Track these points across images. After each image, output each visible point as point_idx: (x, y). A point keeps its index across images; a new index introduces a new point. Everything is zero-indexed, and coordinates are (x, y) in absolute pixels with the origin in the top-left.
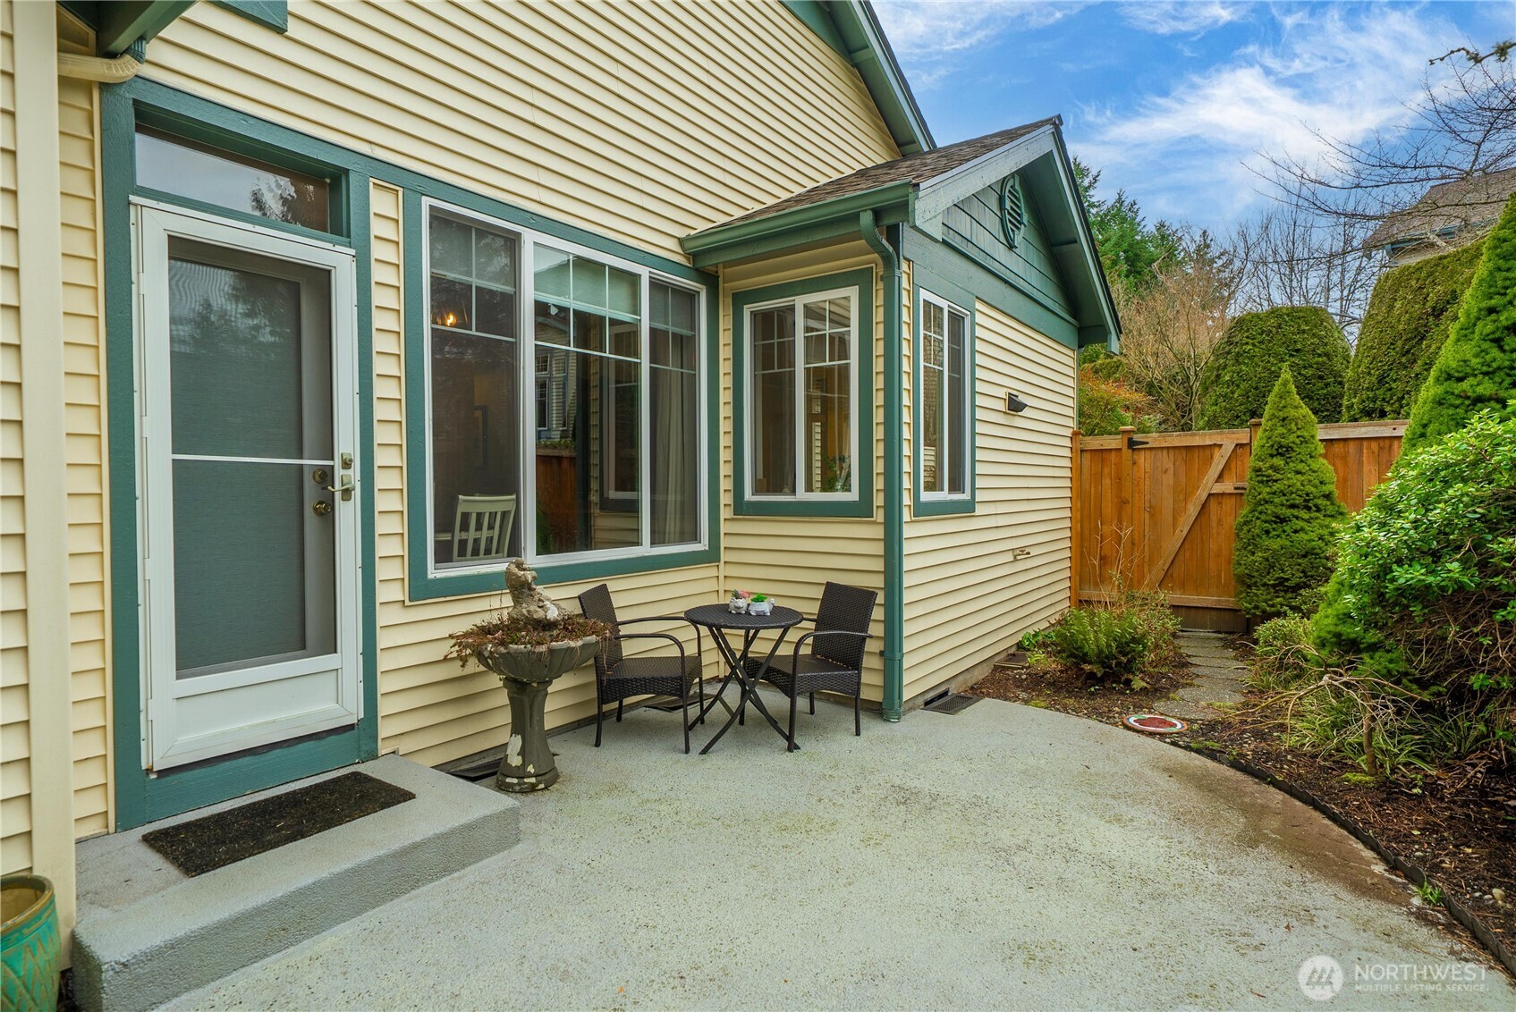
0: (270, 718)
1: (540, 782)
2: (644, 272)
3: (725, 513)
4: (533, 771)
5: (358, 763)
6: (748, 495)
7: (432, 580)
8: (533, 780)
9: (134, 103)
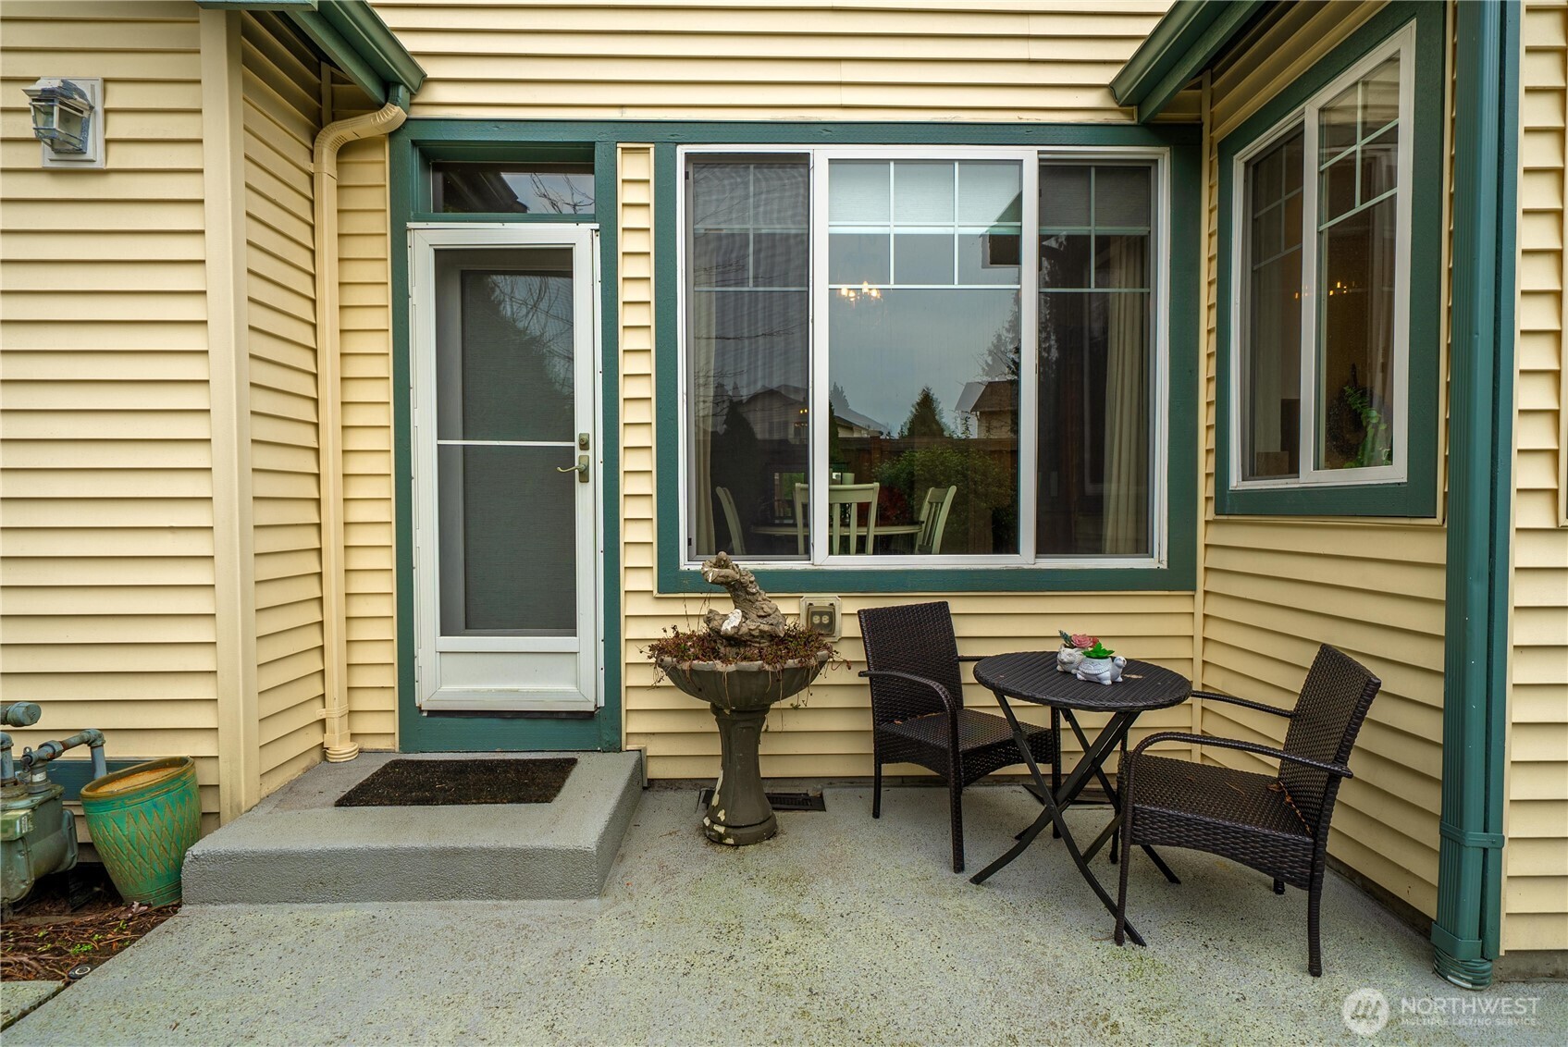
0: (515, 687)
1: (728, 835)
2: (1029, 156)
3: (1204, 512)
4: (723, 818)
5: (599, 751)
6: (1235, 481)
7: (684, 572)
8: (721, 830)
9: (414, 143)
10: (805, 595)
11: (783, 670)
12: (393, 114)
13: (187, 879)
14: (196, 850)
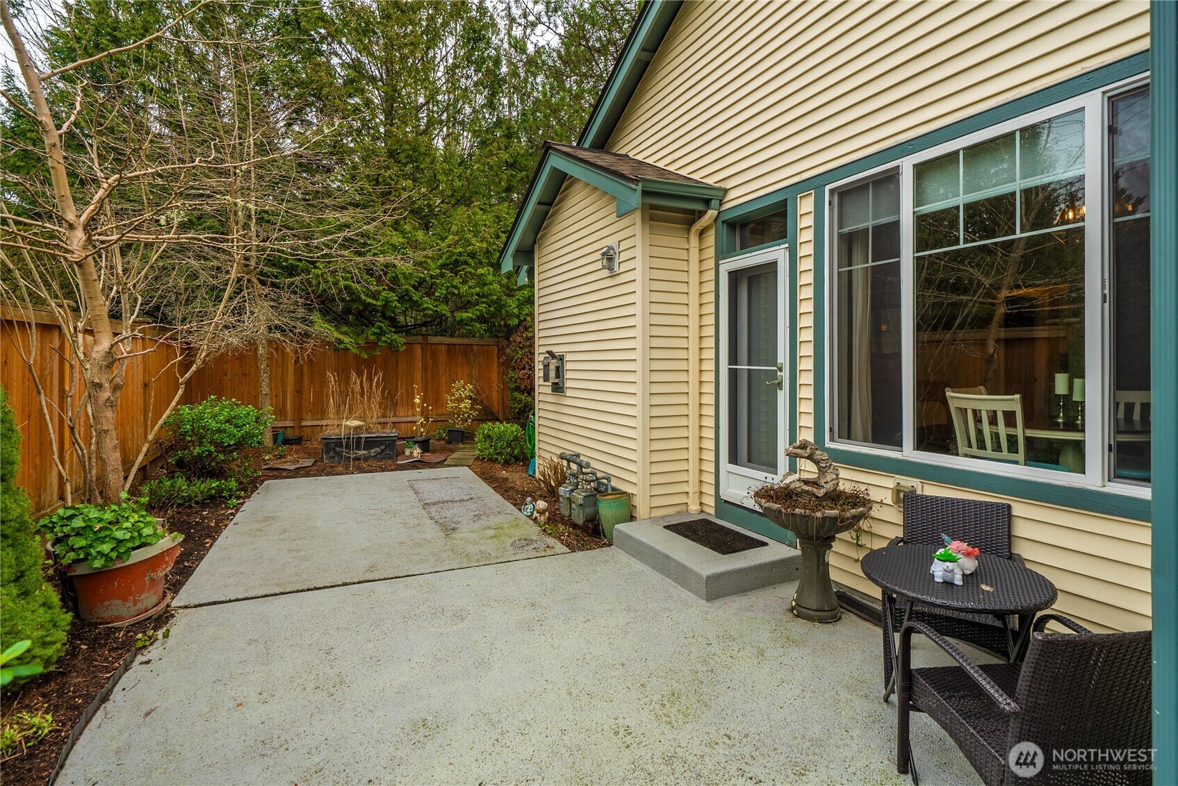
7: (827, 448)
8: (794, 604)
9: (723, 222)
10: (897, 476)
11: (792, 514)
12: (712, 213)
13: (614, 535)
14: (616, 526)
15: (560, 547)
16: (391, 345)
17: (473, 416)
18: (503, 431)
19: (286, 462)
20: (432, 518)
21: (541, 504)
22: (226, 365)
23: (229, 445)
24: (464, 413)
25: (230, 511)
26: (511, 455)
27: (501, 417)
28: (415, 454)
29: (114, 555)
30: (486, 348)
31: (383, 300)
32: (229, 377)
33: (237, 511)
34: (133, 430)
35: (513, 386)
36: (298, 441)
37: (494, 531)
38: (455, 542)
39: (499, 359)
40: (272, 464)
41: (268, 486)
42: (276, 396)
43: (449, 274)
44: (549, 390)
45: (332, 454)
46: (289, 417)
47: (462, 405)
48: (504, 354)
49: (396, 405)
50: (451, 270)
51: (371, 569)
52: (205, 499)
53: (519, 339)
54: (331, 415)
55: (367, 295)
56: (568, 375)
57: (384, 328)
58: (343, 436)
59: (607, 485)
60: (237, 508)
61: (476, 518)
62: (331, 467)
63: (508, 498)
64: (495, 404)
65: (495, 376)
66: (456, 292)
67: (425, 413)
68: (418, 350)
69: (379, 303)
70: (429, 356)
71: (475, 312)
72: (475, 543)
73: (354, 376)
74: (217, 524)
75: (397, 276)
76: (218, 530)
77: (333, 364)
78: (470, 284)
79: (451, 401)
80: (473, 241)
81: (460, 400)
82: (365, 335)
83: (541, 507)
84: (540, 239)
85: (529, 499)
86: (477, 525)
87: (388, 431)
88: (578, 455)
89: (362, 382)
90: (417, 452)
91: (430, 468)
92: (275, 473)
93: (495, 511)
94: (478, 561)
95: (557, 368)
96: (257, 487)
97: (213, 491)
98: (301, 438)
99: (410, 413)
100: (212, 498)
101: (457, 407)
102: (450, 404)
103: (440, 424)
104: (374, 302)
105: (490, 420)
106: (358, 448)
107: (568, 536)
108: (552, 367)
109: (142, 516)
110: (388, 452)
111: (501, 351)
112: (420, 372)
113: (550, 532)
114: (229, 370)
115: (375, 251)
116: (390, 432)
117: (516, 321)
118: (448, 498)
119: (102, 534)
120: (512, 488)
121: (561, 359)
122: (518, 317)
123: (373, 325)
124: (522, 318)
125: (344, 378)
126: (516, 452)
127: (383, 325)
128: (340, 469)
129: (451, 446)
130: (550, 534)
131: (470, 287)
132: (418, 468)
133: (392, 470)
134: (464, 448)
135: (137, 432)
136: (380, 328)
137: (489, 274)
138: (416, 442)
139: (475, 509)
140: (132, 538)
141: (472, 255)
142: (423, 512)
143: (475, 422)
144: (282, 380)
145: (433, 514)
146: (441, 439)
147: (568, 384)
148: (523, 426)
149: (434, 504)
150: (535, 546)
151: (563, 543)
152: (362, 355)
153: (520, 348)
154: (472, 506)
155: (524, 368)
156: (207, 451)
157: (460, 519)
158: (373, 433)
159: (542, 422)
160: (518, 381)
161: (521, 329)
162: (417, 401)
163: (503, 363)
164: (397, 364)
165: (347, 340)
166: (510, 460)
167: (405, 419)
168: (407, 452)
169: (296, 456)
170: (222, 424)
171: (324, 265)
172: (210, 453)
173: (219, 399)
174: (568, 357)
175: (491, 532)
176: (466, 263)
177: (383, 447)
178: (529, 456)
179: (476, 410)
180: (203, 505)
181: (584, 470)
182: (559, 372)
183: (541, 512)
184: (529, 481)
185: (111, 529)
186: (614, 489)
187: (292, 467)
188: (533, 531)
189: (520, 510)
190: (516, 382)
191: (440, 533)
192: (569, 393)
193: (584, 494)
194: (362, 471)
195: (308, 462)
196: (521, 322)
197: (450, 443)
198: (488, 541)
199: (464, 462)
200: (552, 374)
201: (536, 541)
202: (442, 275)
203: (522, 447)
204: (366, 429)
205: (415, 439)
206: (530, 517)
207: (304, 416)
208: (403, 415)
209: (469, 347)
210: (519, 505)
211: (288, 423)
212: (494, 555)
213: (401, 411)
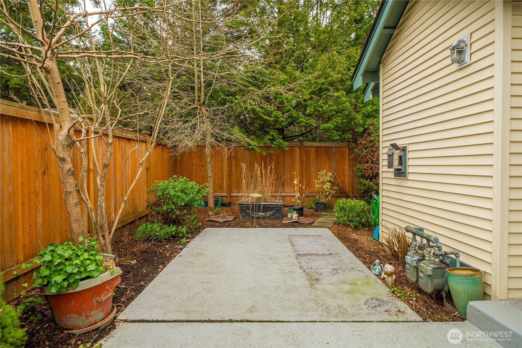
13: (468, 312)
14: (471, 303)
15: (412, 315)
16: (279, 147)
17: (332, 193)
18: (354, 205)
19: (219, 217)
20: (301, 268)
21: (389, 268)
22: (193, 160)
23: (181, 206)
24: (326, 192)
25: (180, 247)
26: (360, 223)
27: (351, 195)
28: (294, 217)
29: (65, 284)
30: (341, 149)
31: (274, 117)
32: (195, 167)
33: (184, 247)
34: (140, 194)
35: (360, 174)
36: (229, 204)
37: (349, 286)
38: (318, 292)
39: (349, 156)
40: (212, 218)
41: (206, 232)
42: (218, 178)
43: (315, 97)
44: (392, 175)
45: (244, 214)
46: (225, 190)
47: (325, 186)
48: (353, 153)
49: (283, 185)
50: (317, 95)
51: (252, 310)
52: (170, 237)
53: (364, 142)
54: (244, 190)
55: (264, 114)
56: (410, 163)
57: (275, 136)
58: (250, 204)
59: (455, 261)
60: (185, 245)
61: (334, 272)
62: (244, 222)
63: (359, 257)
64: (347, 186)
65: (347, 167)
66: (320, 109)
67: (301, 191)
68: (297, 150)
69: (272, 119)
70: (304, 155)
71: (333, 123)
72: (334, 297)
73: (256, 165)
74: (170, 254)
75: (283, 101)
76: (169, 259)
77: (248, 160)
78: (329, 103)
79: (317, 183)
80: (332, 73)
81: (323, 183)
82: (264, 141)
83: (389, 270)
84: (384, 60)
85: (377, 261)
86: (335, 279)
87: (277, 201)
88: (421, 230)
89: (261, 170)
90: (295, 216)
91: (303, 227)
92: (212, 223)
93: (350, 266)
94: (336, 316)
95: (400, 157)
96: (200, 232)
97: (174, 233)
98: (231, 203)
99: (292, 190)
100: (174, 237)
101: (321, 188)
102: (317, 186)
103: (310, 198)
104: (269, 118)
105: (344, 197)
106: (259, 211)
107: (416, 301)
108: (396, 157)
109: (92, 255)
110: (277, 214)
111: (351, 151)
112: (298, 165)
113: (398, 295)
114: (195, 163)
115: (269, 85)
116: (279, 202)
117: (361, 129)
118: (314, 252)
119: (59, 268)
120: (361, 248)
121: (403, 150)
122: (363, 126)
123: (268, 134)
124: (366, 127)
125: (251, 167)
126: (363, 220)
127: (274, 133)
128: (248, 224)
129: (317, 213)
130: (399, 297)
131: (330, 106)
132: (296, 227)
133: (279, 227)
134: (326, 215)
135: (143, 196)
136: (273, 136)
137: (343, 96)
138: (294, 210)
139: (333, 263)
140: (79, 272)
141: (331, 84)
142: (295, 261)
143: (334, 198)
144: (221, 169)
145: (303, 264)
146: (311, 208)
147: (410, 170)
148: (369, 203)
149: (304, 255)
150: (387, 308)
151: (412, 308)
152: (263, 153)
153: (365, 148)
154: (332, 261)
155: (367, 162)
156: (170, 208)
157: (322, 271)
158: (268, 202)
159: (385, 199)
160: (363, 171)
161: (366, 135)
162: (295, 182)
163: (352, 159)
164: (285, 160)
165: (253, 143)
166: (359, 226)
167: (289, 194)
168: (289, 216)
169: (225, 213)
170: (178, 192)
171: (240, 97)
172: (172, 210)
173: (178, 178)
174: (410, 148)
175: (346, 287)
176: (328, 90)
177: (274, 211)
178: (373, 223)
179: (334, 190)
180: (168, 240)
181: (431, 244)
182: (402, 160)
183: (389, 275)
184: (374, 244)
185: (65, 265)
186: (462, 264)
187: (222, 221)
188: (383, 291)
189: (370, 268)
190: (362, 171)
191: (307, 282)
192: (410, 177)
193: (433, 266)
194: (261, 226)
195: (231, 218)
196: (365, 130)
197: (317, 211)
198: (345, 296)
199: (326, 225)
200: (396, 163)
201: (387, 302)
202: (311, 99)
203: (367, 217)
204: (264, 200)
205: (294, 207)
206: (379, 276)
207: (233, 190)
208: (287, 192)
209: (329, 148)
210: (369, 264)
211: (224, 194)
212: (350, 312)
213: (287, 189)
